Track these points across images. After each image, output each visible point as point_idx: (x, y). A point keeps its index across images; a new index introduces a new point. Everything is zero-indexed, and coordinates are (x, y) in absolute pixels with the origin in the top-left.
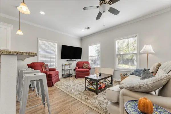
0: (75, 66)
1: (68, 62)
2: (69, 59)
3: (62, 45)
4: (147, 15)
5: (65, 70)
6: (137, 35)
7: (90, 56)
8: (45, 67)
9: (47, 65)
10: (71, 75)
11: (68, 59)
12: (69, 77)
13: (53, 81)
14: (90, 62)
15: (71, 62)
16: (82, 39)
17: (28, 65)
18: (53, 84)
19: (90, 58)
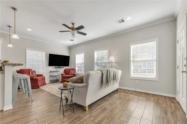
0: (63, 73)
1: (56, 69)
2: (57, 67)
3: (50, 54)
4: (113, 34)
5: (52, 76)
6: (108, 48)
7: (77, 64)
8: (32, 73)
9: (35, 71)
10: (59, 80)
11: (55, 67)
12: (57, 82)
13: (39, 84)
14: (77, 69)
15: (58, 69)
16: (70, 48)
17: (17, 71)
18: (39, 87)
19: (76, 65)
